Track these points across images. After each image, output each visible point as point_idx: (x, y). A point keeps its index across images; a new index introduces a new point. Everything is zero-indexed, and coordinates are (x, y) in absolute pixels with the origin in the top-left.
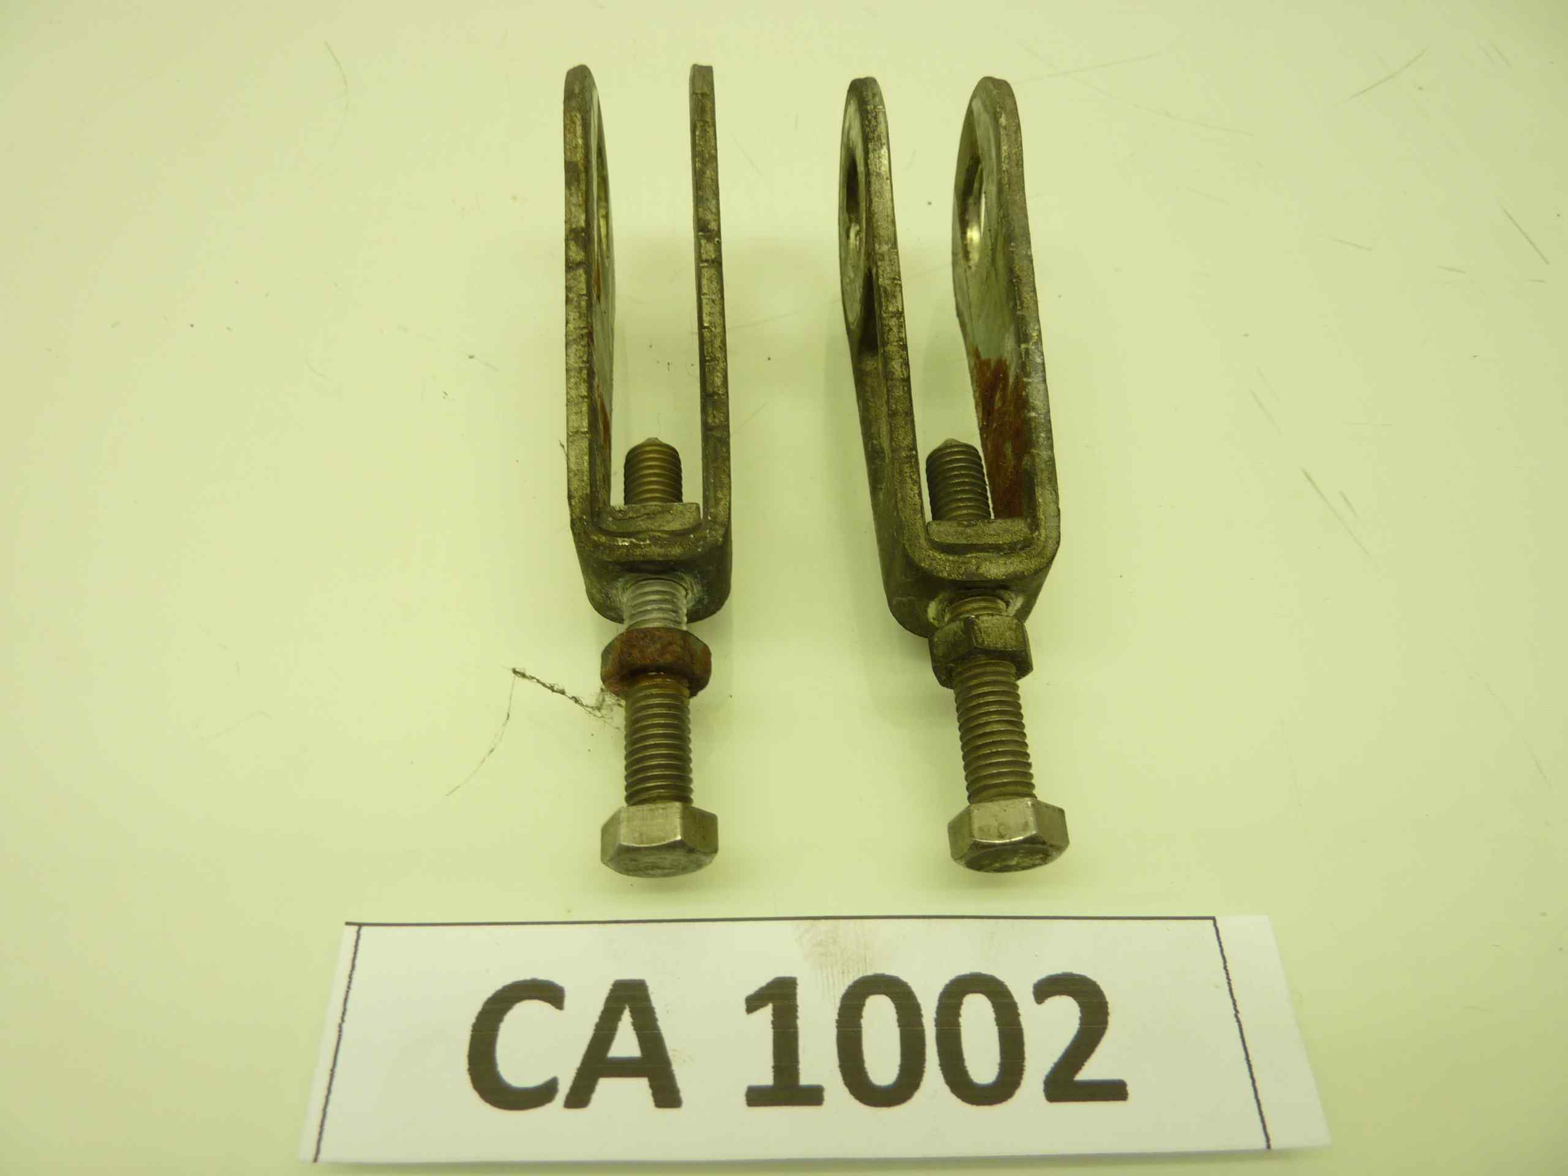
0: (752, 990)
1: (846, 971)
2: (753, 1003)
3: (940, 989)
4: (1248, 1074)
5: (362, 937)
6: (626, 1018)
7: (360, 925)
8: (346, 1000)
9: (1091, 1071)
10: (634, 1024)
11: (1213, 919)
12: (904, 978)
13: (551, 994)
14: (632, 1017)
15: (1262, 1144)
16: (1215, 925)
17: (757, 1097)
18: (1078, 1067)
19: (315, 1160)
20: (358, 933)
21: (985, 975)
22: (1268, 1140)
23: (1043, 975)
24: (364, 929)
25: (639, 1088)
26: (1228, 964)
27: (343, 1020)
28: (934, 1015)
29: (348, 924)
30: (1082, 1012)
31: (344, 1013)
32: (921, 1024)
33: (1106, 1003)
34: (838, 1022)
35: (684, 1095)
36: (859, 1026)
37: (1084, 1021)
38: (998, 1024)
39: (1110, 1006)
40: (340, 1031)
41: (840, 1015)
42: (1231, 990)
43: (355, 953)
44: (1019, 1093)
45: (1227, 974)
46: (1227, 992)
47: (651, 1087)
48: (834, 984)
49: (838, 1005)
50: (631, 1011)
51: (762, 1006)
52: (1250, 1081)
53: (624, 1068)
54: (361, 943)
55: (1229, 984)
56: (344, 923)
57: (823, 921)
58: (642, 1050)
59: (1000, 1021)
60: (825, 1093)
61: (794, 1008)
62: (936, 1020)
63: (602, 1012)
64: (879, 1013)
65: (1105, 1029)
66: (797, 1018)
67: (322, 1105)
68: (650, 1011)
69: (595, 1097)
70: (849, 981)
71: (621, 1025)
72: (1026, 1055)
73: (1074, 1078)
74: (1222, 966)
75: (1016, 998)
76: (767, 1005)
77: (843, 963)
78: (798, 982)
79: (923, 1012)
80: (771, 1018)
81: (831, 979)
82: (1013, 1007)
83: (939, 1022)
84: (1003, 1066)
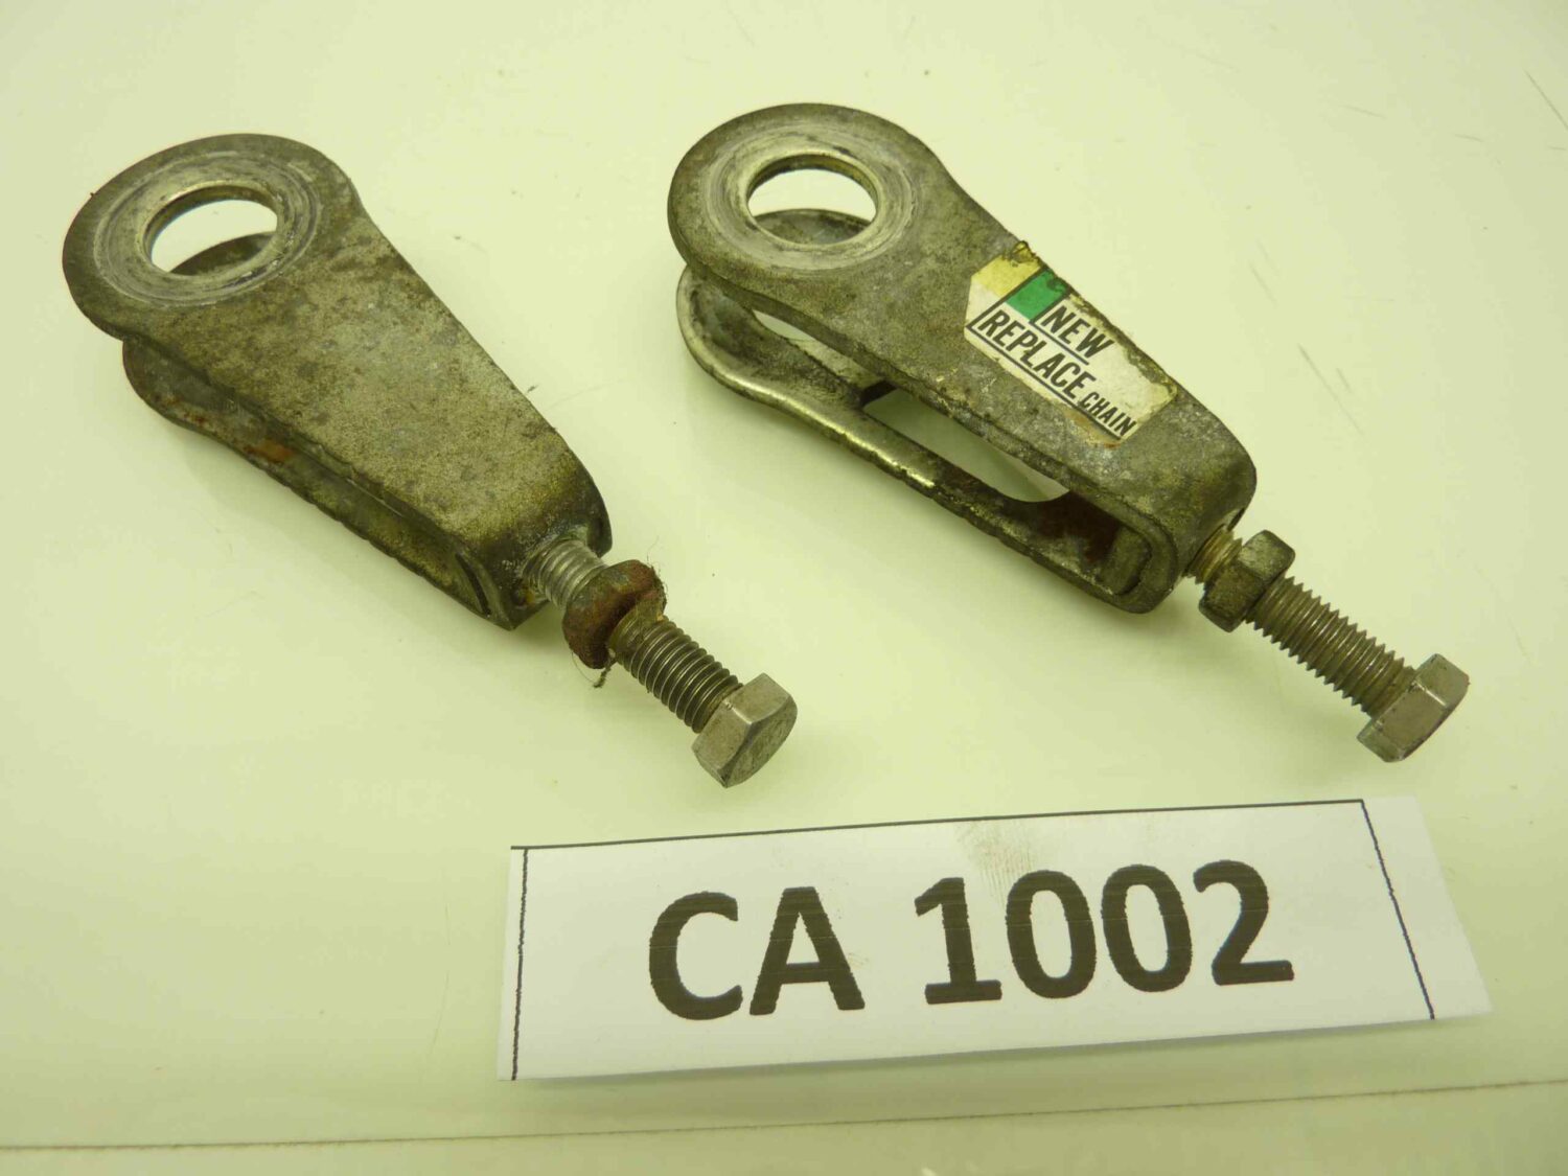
0: (920, 892)
1: (1010, 869)
2: (923, 905)
3: (1103, 882)
4: (1407, 949)
5: (529, 860)
6: (800, 927)
7: (526, 849)
8: (522, 922)
9: (1256, 953)
10: (808, 931)
11: (1361, 801)
12: (1068, 873)
13: (726, 906)
14: (806, 923)
15: (1427, 1015)
16: (1363, 807)
17: (936, 994)
18: (1243, 950)
19: (514, 1078)
20: (525, 854)
21: (1146, 867)
22: (1431, 1011)
23: (1201, 864)
24: (531, 852)
25: (822, 991)
26: (1379, 845)
27: (522, 943)
28: (1100, 908)
29: (513, 848)
30: (1242, 897)
31: (522, 935)
32: (1088, 917)
33: (1265, 888)
34: (1007, 918)
35: (864, 996)
36: (1029, 922)
37: (1245, 906)
38: (1163, 913)
39: (1269, 890)
40: (521, 952)
41: (1008, 911)
42: (1384, 869)
43: (525, 876)
44: (1189, 978)
45: (1379, 854)
46: (1381, 873)
47: (833, 990)
48: (1000, 883)
49: (1006, 902)
50: (804, 918)
51: (933, 907)
52: (1409, 956)
53: (803, 974)
54: (528, 865)
55: (1382, 863)
56: (510, 847)
57: (983, 822)
58: (819, 956)
59: (1164, 909)
60: (1003, 989)
61: (964, 907)
62: (1102, 912)
63: (776, 921)
64: (1047, 910)
65: (1266, 912)
66: (967, 917)
67: (514, 1025)
68: (823, 918)
69: (779, 1003)
70: (1015, 879)
71: (795, 932)
72: (1193, 942)
73: (1240, 959)
74: (1373, 846)
75: (1178, 888)
76: (936, 906)
77: (1007, 862)
78: (965, 882)
79: (1089, 906)
80: (942, 918)
81: (997, 879)
82: (1176, 895)
83: (1105, 914)
84: (1172, 953)
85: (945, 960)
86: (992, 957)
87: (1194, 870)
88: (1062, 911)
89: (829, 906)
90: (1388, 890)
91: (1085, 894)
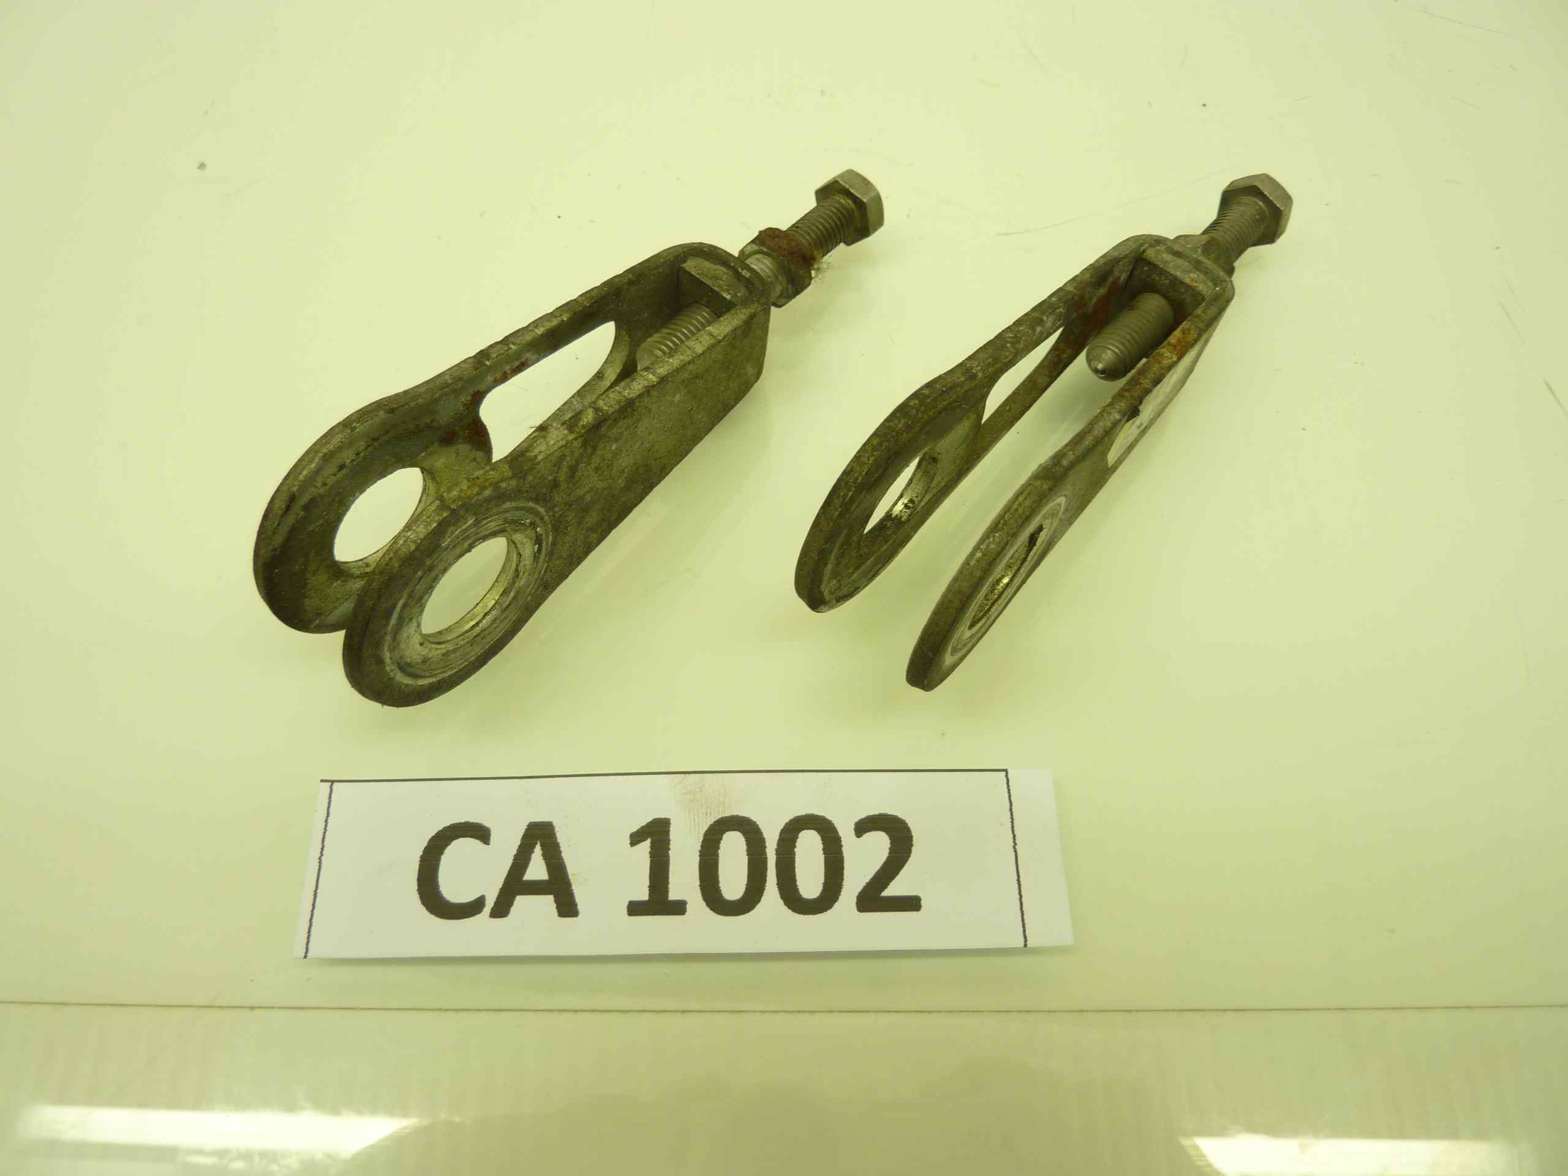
0: (635, 829)
1: (709, 814)
2: (636, 839)
3: (781, 826)
4: (1017, 891)
5: (334, 791)
6: (538, 851)
7: (333, 782)
8: (323, 839)
9: (895, 889)
10: (543, 855)
11: (1006, 771)
12: (754, 818)
13: (480, 833)
14: (542, 849)
15: (1022, 944)
16: (1007, 776)
17: (635, 909)
18: (885, 886)
19: (305, 957)
20: (331, 787)
21: (817, 816)
22: (1026, 941)
23: (862, 816)
24: (335, 784)
25: (547, 902)
26: (1013, 807)
27: (322, 855)
28: (775, 847)
29: (322, 781)
30: (892, 844)
31: (322, 849)
32: (765, 853)
33: (912, 837)
34: (700, 852)
35: (580, 907)
36: (717, 855)
37: (892, 851)
38: (824, 854)
39: (914, 839)
40: (320, 862)
41: (702, 846)
42: (1013, 827)
43: (329, 804)
44: (837, 906)
45: (1012, 815)
46: (1010, 828)
47: (555, 901)
48: (699, 824)
49: (701, 839)
50: (541, 845)
51: (643, 841)
52: (1018, 897)
53: (535, 888)
54: (333, 795)
55: (1012, 822)
56: (319, 781)
57: (694, 775)
58: (549, 875)
59: (826, 851)
60: (688, 906)
61: (668, 842)
62: (776, 850)
63: (519, 847)
64: (733, 846)
65: (909, 856)
66: (669, 849)
67: (309, 917)
68: (556, 846)
69: (513, 910)
70: (711, 821)
71: (533, 856)
72: (845, 877)
73: (880, 894)
74: (1008, 808)
75: (841, 834)
76: (646, 840)
77: (707, 807)
78: (671, 822)
79: (767, 844)
80: (649, 850)
81: (696, 820)
82: (838, 840)
83: (778, 852)
84: (826, 885)
85: (647, 882)
86: (684, 882)
87: (856, 820)
88: (745, 847)
89: (561, 837)
91: (765, 835)
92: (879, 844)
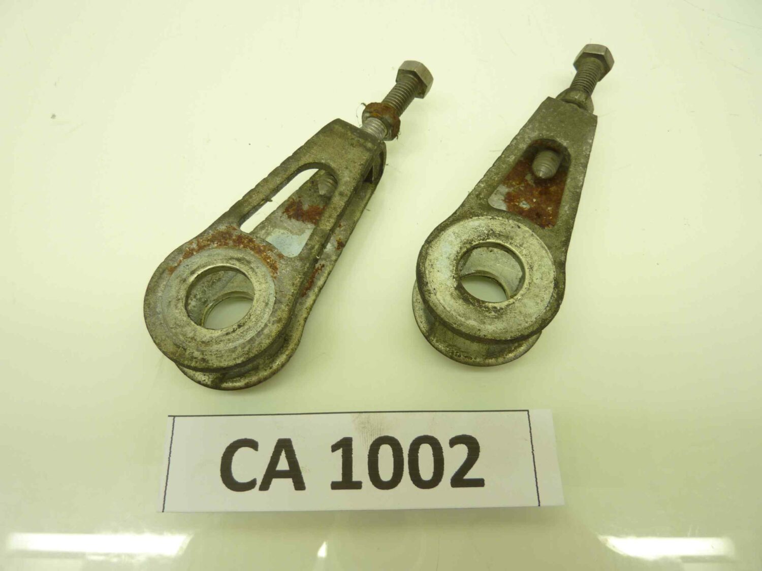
0: (334, 442)
2: (335, 448)
3: (411, 441)
4: (534, 476)
5: (175, 421)
6: (283, 454)
7: (174, 416)
8: (171, 447)
9: (470, 475)
10: (286, 456)
11: (528, 411)
12: (396, 437)
13: (254, 445)
14: (286, 454)
15: (537, 505)
16: (528, 413)
17: (335, 486)
18: (465, 473)
19: (163, 512)
20: (174, 419)
21: (430, 436)
22: (539, 503)
23: (453, 436)
24: (176, 419)
25: (289, 482)
26: (532, 430)
28: (408, 453)
29: (169, 416)
30: (469, 451)
31: (170, 453)
32: (402, 456)
34: (368, 455)
35: (306, 485)
36: (377, 457)
37: (469, 454)
38: (434, 456)
39: (480, 448)
40: (169, 460)
41: (369, 453)
43: (173, 428)
44: (440, 484)
45: (531, 434)
46: (530, 442)
47: (293, 482)
48: (367, 440)
49: (369, 448)
50: (285, 451)
51: (338, 449)
52: (535, 479)
53: (283, 475)
54: (175, 424)
55: (531, 439)
57: (364, 414)
58: (290, 467)
59: (434, 455)
60: (363, 485)
61: (351, 450)
62: (408, 455)
63: (273, 452)
64: (386, 452)
65: (478, 457)
66: (352, 454)
67: (164, 490)
68: (293, 452)
69: (271, 486)
70: (373, 439)
71: (281, 457)
72: (445, 469)
73: (463, 477)
75: (442, 446)
77: (371, 431)
78: (353, 439)
79: (403, 452)
80: (342, 454)
81: (366, 438)
82: (441, 449)
83: (410, 455)
84: (435, 473)
85: (341, 471)
86: (360, 472)
87: (450, 438)
88: (392, 453)
89: (296, 447)
90: (531, 450)
91: (402, 447)
92: (462, 451)
